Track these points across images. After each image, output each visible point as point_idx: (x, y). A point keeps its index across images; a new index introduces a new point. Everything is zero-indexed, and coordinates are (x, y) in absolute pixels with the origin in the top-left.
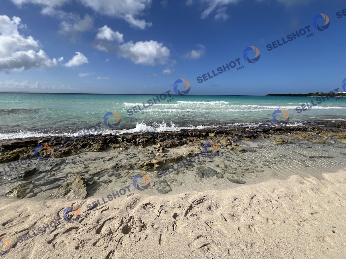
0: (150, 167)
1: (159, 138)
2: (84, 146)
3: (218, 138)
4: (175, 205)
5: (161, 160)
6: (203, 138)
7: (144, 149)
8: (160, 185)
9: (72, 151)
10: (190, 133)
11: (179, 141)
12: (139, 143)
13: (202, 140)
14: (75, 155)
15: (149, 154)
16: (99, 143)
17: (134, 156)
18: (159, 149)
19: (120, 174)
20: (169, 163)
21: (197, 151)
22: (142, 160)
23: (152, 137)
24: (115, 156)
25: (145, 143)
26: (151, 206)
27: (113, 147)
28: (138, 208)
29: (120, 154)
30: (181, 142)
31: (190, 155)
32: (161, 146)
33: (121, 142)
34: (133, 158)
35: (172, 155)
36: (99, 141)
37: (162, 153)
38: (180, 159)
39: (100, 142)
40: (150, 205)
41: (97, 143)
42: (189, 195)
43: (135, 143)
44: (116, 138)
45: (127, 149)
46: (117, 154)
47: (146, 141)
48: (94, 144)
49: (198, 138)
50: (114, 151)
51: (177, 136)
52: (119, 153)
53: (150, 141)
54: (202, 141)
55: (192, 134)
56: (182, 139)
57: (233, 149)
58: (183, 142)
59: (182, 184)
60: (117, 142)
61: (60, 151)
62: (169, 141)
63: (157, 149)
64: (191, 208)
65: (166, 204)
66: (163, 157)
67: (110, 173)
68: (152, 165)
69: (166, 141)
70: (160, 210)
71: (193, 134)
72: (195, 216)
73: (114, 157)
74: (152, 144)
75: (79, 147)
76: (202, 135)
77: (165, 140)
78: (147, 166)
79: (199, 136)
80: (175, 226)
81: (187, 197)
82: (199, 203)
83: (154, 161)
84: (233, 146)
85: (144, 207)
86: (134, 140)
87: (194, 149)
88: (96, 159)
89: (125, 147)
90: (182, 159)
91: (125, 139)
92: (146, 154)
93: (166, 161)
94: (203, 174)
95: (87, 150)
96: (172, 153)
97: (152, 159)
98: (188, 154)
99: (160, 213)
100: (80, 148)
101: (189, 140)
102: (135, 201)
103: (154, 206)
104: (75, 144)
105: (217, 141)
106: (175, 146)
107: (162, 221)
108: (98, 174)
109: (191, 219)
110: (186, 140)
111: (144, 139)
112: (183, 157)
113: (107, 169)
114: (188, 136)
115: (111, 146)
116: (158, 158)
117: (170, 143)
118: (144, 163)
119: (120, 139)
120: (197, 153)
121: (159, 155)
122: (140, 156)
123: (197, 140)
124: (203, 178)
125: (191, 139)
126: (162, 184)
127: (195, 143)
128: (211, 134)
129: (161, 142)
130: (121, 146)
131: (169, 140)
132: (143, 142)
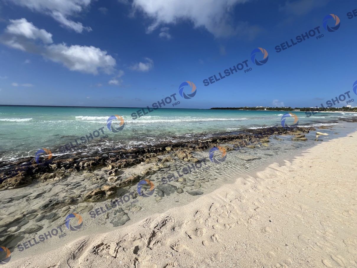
0: (101, 195)
1: (110, 159)
3: (174, 151)
4: (135, 237)
5: (115, 184)
6: (160, 153)
7: (91, 175)
8: (115, 216)
10: (146, 149)
11: (134, 160)
12: (83, 167)
13: (159, 155)
15: (97, 179)
16: (19, 176)
17: (78, 185)
18: (111, 172)
19: (55, 215)
20: (124, 187)
21: (155, 168)
22: (88, 188)
23: (101, 158)
25: (92, 167)
26: (105, 247)
27: (42, 177)
28: (86, 255)
30: (137, 160)
31: (148, 174)
32: (113, 167)
33: (57, 170)
34: (75, 188)
35: (128, 176)
37: (115, 176)
38: (137, 180)
40: (103, 246)
41: (14, 175)
42: (150, 219)
43: (78, 168)
44: (48, 165)
47: (93, 164)
48: (9, 177)
49: (155, 154)
51: (132, 154)
52: (54, 185)
53: (99, 164)
54: (159, 157)
55: (148, 150)
56: (138, 157)
57: (189, 161)
58: (139, 160)
59: (141, 208)
60: (50, 170)
62: (122, 161)
63: (108, 172)
64: (154, 234)
65: (124, 238)
66: (116, 180)
67: (40, 215)
68: (103, 193)
69: (119, 161)
70: (117, 249)
71: (150, 149)
72: (159, 243)
74: (101, 167)
76: (159, 150)
77: (117, 159)
78: (96, 196)
79: (156, 152)
80: (137, 262)
81: (148, 222)
82: (162, 226)
83: (106, 188)
84: (189, 158)
85: (95, 251)
86: (75, 165)
87: (152, 166)
88: (13, 200)
89: (62, 176)
90: (140, 180)
91: (62, 164)
92: (94, 180)
93: (120, 185)
94: (163, 192)
96: (128, 174)
97: (103, 185)
98: (146, 172)
99: (117, 252)
101: (145, 157)
102: (81, 246)
103: (109, 246)
105: (174, 155)
106: (130, 165)
107: (121, 262)
108: (17, 222)
109: (155, 248)
110: (142, 157)
111: (91, 162)
112: (141, 177)
113: (35, 211)
114: (144, 152)
115: (39, 177)
116: (110, 183)
117: (124, 163)
118: (92, 192)
119: (54, 166)
120: (155, 170)
121: (112, 179)
122: (86, 184)
123: (154, 156)
124: (164, 196)
125: (147, 156)
126: (118, 214)
127: (152, 159)
128: (168, 148)
129: (112, 164)
131: (123, 159)
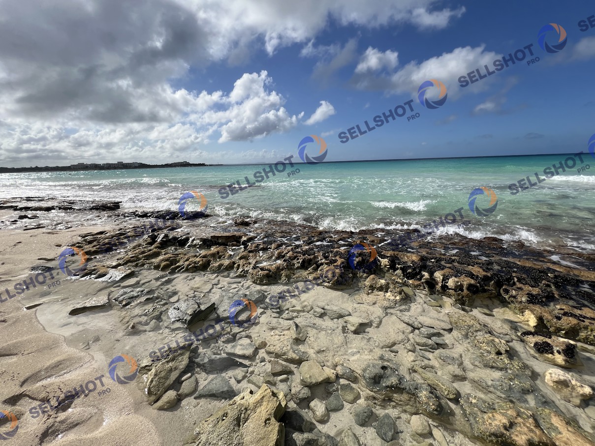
2: (305, 266)
7: (468, 320)
9: (282, 272)
12: (444, 287)
14: (286, 284)
15: (498, 352)
16: (337, 266)
17: (438, 340)
18: (545, 344)
23: (488, 274)
24: (374, 318)
25: (467, 296)
29: (387, 314)
33: (388, 271)
34: (433, 348)
36: (337, 258)
39: (339, 263)
41: (332, 262)
43: (431, 284)
45: (407, 299)
46: (377, 311)
47: (470, 287)
48: (326, 264)
50: (371, 298)
52: (386, 312)
53: (485, 291)
60: (379, 272)
61: (262, 269)
63: (530, 339)
67: (362, 403)
73: (369, 324)
74: (488, 302)
75: (296, 266)
77: (551, 299)
86: (425, 274)
88: (325, 315)
89: (400, 293)
91: (398, 263)
95: (311, 277)
100: (298, 268)
104: (290, 257)
111: (466, 281)
115: (362, 279)
119: (384, 262)
121: (562, 381)
122: (461, 350)
129: (536, 308)
130: (391, 286)
132: (459, 288)
